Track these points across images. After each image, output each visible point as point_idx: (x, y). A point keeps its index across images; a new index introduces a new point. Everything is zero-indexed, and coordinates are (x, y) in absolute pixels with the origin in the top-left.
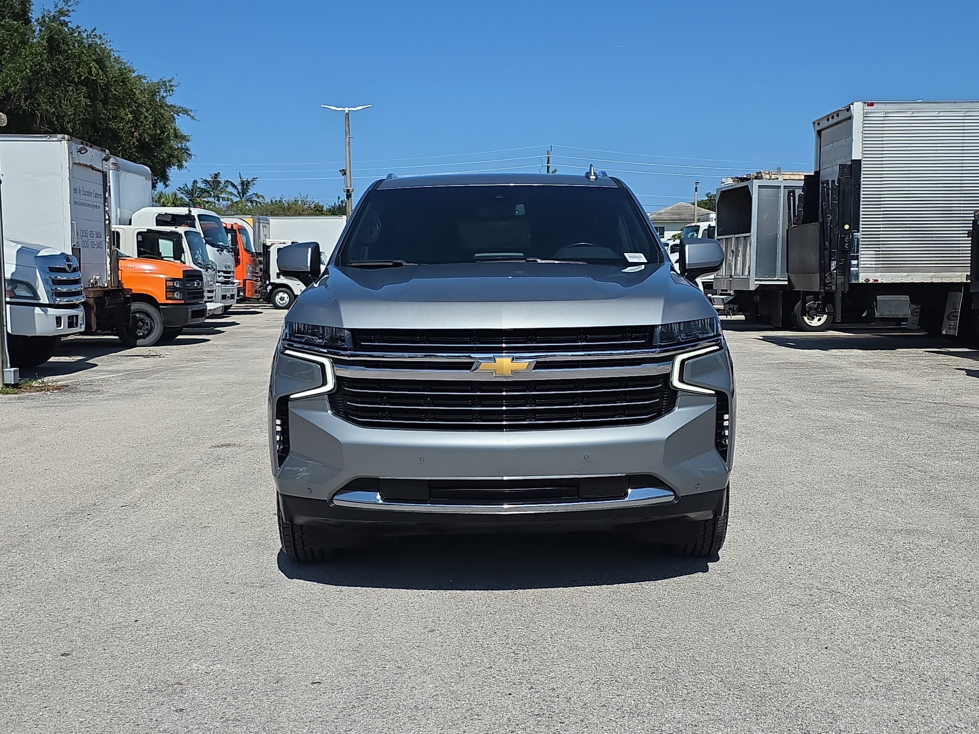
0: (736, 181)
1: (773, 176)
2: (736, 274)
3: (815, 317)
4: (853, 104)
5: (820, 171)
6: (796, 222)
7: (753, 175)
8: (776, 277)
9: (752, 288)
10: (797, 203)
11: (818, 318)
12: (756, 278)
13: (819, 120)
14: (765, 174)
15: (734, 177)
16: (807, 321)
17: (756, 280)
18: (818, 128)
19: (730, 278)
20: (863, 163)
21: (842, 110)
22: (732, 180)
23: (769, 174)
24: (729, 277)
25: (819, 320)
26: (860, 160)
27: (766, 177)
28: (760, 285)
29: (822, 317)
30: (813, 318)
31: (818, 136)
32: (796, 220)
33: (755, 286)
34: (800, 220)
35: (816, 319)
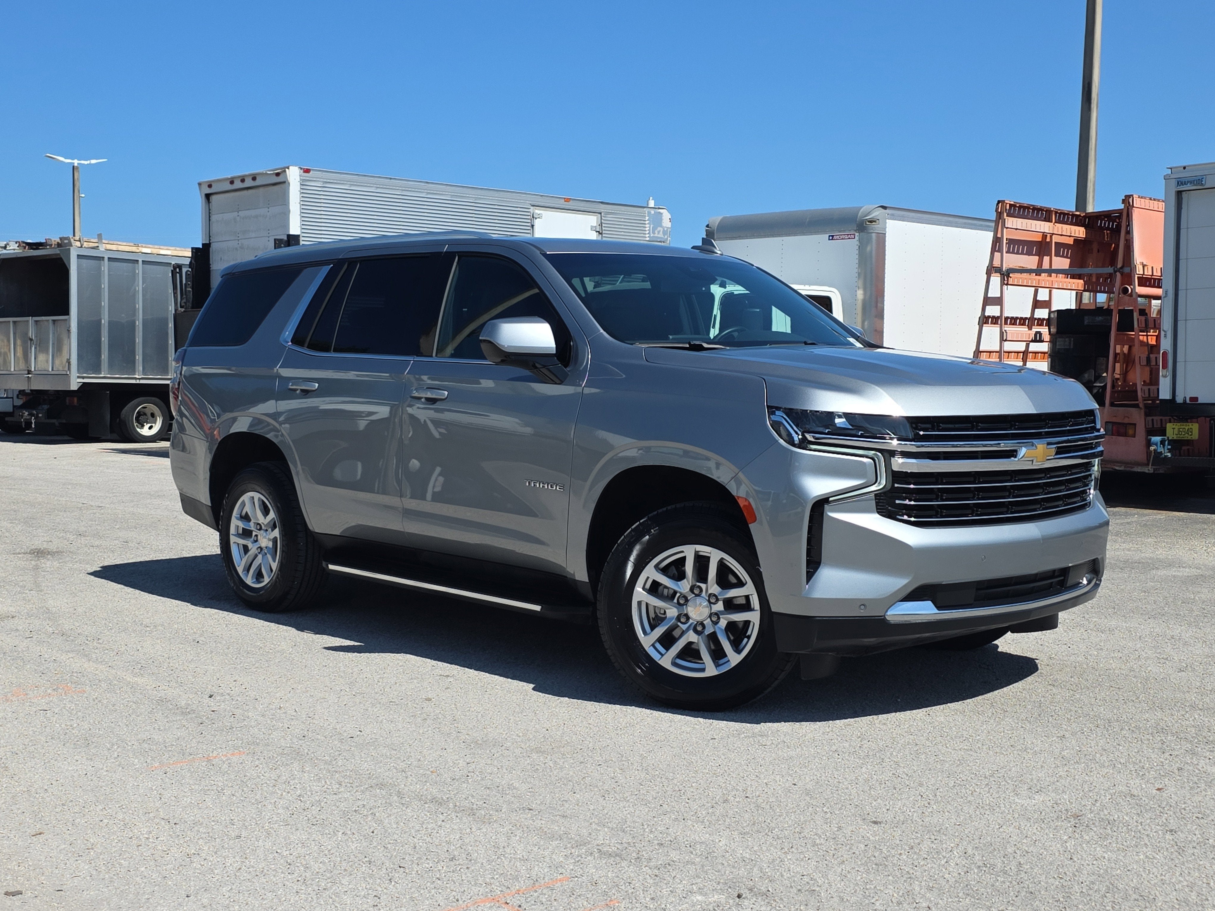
0: (23, 246)
1: (85, 243)
2: (36, 369)
3: (145, 424)
4: (288, 168)
5: (210, 244)
6: (184, 304)
7: (55, 241)
8: (101, 374)
9: (74, 386)
10: (184, 282)
11: (149, 425)
12: (78, 375)
13: (214, 181)
14: (75, 240)
15: (20, 241)
16: (138, 430)
17: (78, 377)
18: (209, 191)
19: (29, 374)
20: (301, 239)
21: (266, 174)
22: (17, 245)
23: (80, 241)
24: (26, 372)
25: (150, 428)
26: (299, 236)
27: (76, 244)
28: (84, 383)
29: (153, 425)
30: (143, 426)
31: (207, 201)
32: (184, 302)
33: (78, 385)
34: (189, 302)
35: (147, 426)
